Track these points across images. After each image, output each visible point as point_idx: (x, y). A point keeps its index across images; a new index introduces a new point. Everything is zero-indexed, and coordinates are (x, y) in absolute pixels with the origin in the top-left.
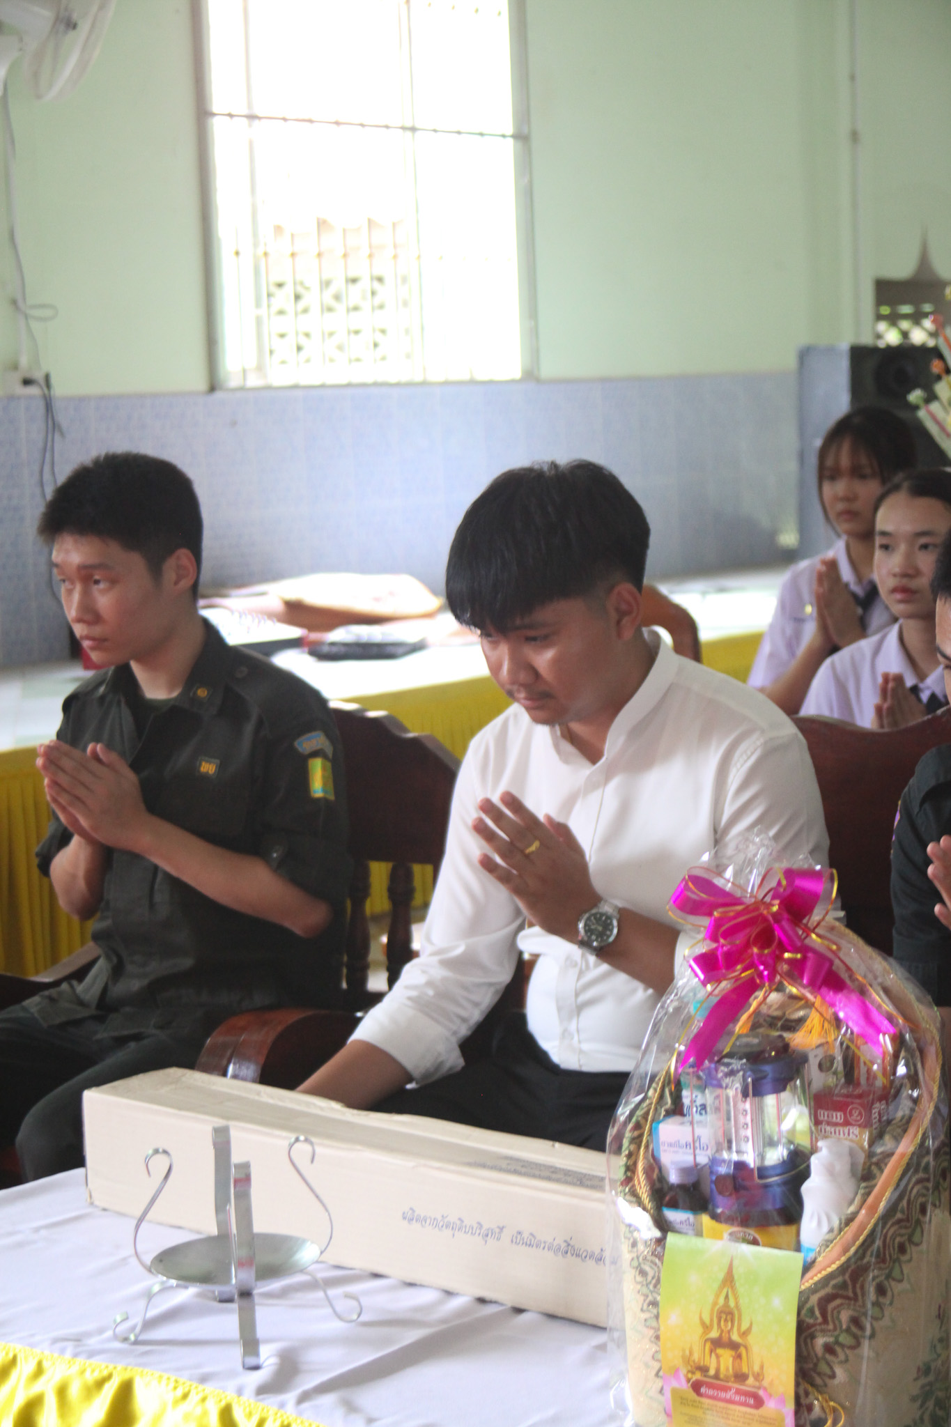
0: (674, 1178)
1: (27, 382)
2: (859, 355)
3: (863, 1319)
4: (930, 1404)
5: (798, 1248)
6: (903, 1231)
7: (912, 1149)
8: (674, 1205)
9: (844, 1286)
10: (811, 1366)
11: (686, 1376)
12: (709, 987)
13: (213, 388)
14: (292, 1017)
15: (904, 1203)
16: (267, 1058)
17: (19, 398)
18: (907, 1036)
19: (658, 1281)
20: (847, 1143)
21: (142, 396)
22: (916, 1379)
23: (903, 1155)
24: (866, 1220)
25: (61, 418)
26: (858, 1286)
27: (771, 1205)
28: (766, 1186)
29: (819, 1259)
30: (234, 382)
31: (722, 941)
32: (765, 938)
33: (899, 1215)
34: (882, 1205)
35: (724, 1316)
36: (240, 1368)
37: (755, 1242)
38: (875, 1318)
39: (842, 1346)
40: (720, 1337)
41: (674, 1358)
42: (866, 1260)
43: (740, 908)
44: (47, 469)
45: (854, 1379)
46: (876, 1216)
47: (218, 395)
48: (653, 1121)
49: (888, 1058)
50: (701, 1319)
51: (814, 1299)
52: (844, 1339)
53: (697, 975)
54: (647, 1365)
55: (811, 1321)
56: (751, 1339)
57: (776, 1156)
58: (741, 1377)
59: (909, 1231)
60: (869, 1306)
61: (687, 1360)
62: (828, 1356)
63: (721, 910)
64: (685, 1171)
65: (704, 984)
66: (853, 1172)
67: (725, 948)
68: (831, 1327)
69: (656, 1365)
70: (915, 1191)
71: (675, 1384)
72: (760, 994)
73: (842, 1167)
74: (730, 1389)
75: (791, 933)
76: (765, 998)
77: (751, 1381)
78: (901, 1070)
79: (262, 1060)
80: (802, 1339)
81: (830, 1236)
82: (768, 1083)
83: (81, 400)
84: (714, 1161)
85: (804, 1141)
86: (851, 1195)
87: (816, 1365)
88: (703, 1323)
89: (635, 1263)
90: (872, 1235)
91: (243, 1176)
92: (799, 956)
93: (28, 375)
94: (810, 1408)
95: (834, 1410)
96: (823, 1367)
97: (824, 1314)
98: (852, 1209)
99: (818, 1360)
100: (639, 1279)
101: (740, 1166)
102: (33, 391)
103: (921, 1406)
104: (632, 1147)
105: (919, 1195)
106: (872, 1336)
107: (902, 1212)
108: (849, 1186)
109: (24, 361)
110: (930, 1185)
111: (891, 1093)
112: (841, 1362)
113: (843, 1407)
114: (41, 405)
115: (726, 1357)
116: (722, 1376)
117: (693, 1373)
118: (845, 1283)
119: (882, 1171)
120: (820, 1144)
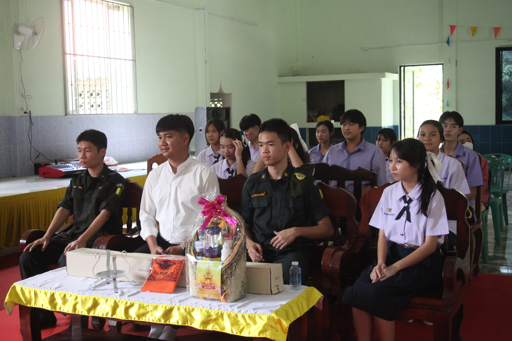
0: (198, 251)
1: (25, 113)
2: (208, 109)
3: (232, 272)
4: (244, 288)
5: (221, 261)
6: (239, 257)
7: (240, 243)
8: (198, 255)
9: (229, 267)
10: (223, 281)
11: (201, 285)
12: (204, 217)
13: (66, 115)
14: (112, 236)
15: (239, 252)
16: (108, 244)
17: (23, 116)
18: (239, 224)
19: (196, 269)
20: (229, 243)
21: (50, 116)
22: (241, 283)
23: (239, 244)
24: (233, 255)
25: (33, 121)
26: (231, 267)
27: (216, 254)
28: (215, 251)
29: (225, 263)
30: (71, 113)
31: (207, 208)
32: (214, 208)
33: (238, 254)
34: (235, 253)
35: (208, 274)
36: (114, 293)
37: (213, 261)
38: (234, 272)
39: (229, 277)
40: (207, 277)
41: (199, 282)
42: (233, 262)
43: (209, 203)
44: (30, 132)
45: (231, 283)
46: (234, 254)
47: (67, 116)
48: (194, 241)
49: (236, 228)
50: (204, 274)
51: (224, 269)
52: (229, 276)
53: (202, 215)
54: (194, 284)
55: (223, 273)
56: (213, 277)
57: (216, 246)
58: (211, 284)
59: (240, 257)
60: (233, 270)
61: (201, 282)
62: (226, 279)
63: (206, 203)
64: (200, 249)
65: (203, 216)
66: (230, 248)
67: (207, 210)
68: (227, 274)
69: (196, 284)
70: (241, 250)
71: (199, 287)
72: (213, 218)
73: (228, 246)
74: (209, 286)
75: (219, 207)
76: (213, 219)
77: (213, 285)
78: (238, 230)
79: (107, 244)
80: (222, 277)
81: (226, 259)
82: (215, 233)
83: (37, 117)
84: (205, 247)
85: (221, 243)
86: (230, 251)
87: (224, 281)
88: (204, 275)
89: (192, 266)
90: (234, 258)
91: (115, 257)
92: (220, 211)
93: (25, 111)
94: (223, 288)
95: (228, 288)
96: (225, 281)
97: (226, 272)
98: (230, 254)
99: (225, 280)
100: (192, 269)
101: (210, 247)
102: (27, 115)
103: (242, 288)
104: (190, 246)
105: (241, 251)
106: (234, 275)
107: (239, 254)
108: (229, 250)
109: (24, 108)
110: (243, 249)
111: (236, 233)
112: (229, 280)
113: (229, 288)
114: (29, 117)
115: (208, 281)
116: (208, 284)
117: (202, 284)
118: (229, 266)
119: (235, 247)
120: (224, 243)
